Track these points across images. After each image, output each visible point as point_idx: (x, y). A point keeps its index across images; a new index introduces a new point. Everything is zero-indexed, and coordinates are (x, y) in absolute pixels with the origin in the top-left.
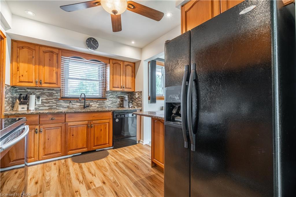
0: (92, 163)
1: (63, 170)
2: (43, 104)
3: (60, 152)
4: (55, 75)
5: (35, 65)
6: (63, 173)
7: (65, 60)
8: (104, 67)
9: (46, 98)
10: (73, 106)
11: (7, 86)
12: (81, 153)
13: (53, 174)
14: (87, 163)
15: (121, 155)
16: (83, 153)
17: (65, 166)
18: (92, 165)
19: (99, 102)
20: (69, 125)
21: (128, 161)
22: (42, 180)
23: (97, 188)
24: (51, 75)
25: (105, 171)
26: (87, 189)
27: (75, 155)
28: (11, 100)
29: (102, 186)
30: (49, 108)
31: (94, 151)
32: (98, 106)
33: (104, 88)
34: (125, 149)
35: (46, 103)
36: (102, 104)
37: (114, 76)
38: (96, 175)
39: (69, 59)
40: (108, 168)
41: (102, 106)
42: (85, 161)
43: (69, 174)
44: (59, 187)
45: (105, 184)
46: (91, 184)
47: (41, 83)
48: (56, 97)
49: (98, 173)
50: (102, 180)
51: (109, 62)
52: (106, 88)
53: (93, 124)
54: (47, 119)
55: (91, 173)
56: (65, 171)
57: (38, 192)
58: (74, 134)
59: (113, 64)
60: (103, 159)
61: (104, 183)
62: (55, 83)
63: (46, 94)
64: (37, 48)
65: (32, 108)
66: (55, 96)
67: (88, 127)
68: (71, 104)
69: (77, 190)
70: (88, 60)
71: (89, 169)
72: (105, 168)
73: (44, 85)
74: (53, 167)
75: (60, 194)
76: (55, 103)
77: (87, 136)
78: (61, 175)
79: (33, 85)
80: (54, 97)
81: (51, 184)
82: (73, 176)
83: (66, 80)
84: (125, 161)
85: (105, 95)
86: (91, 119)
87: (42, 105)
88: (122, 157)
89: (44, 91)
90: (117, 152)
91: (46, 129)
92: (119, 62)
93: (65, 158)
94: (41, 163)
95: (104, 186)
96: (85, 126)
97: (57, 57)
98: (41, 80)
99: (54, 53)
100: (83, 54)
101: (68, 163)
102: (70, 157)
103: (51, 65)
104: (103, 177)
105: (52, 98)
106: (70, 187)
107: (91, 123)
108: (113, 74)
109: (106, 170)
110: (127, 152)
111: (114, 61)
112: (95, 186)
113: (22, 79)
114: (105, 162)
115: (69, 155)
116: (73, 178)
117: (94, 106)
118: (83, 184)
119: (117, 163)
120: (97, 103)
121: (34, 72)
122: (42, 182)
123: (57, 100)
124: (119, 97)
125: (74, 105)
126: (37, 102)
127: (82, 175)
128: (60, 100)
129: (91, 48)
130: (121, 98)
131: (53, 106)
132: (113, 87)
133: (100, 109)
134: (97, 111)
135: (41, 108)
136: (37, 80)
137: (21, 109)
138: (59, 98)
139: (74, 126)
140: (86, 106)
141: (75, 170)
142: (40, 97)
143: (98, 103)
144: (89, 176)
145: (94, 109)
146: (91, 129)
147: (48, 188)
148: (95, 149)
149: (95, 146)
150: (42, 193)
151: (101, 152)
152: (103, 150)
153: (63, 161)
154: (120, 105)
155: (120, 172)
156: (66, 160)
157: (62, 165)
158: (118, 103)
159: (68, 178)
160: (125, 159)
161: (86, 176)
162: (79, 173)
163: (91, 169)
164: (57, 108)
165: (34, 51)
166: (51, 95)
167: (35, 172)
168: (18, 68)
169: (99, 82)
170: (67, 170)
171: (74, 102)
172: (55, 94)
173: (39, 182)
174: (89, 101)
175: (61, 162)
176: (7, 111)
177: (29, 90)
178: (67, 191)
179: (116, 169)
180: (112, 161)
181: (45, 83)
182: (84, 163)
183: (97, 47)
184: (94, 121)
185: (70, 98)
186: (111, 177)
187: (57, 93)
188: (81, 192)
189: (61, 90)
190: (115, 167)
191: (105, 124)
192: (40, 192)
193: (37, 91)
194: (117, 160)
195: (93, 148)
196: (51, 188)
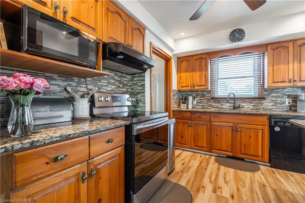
0: (232, 171)
1: (204, 164)
2: (198, 103)
3: (206, 147)
4: (204, 78)
5: (192, 72)
6: (202, 167)
7: (214, 62)
8: (260, 57)
9: (200, 99)
10: (221, 106)
11: (174, 91)
12: (226, 156)
13: (195, 164)
14: (227, 168)
15: (278, 180)
16: (228, 157)
17: (207, 162)
18: (231, 173)
19: (254, 103)
20: (213, 124)
21: (286, 193)
22: (187, 164)
23: (222, 196)
24: (201, 78)
25: (241, 185)
26: (212, 190)
27: (220, 155)
28: (178, 100)
29: (229, 198)
30: (202, 107)
31: (242, 159)
32: (252, 107)
33: (261, 84)
34: (292, 176)
35: (200, 103)
36: (258, 106)
37: (275, 67)
38: (229, 183)
39: (218, 60)
40: (247, 185)
41: (259, 107)
42: (226, 166)
43: (206, 169)
44: (194, 175)
45: (233, 199)
46: (219, 189)
47: (194, 87)
48: (207, 98)
49: (232, 183)
50: (233, 193)
51: (266, 49)
52: (264, 84)
53: (239, 128)
54: (196, 116)
55: (225, 179)
56: (204, 165)
57: (181, 171)
58: (218, 134)
59: (274, 50)
60: (247, 173)
61: (232, 197)
62: (204, 85)
63: (200, 95)
64: (191, 58)
65: (190, 107)
66: (207, 96)
67: (233, 130)
68: (220, 104)
69: (204, 186)
70: (235, 55)
71: (225, 174)
72: (244, 183)
73: (196, 88)
74: (198, 158)
75: (192, 181)
76: (206, 103)
77: (232, 140)
78: (200, 167)
79: (189, 88)
80: (205, 98)
81: (190, 169)
82: (208, 172)
83: (216, 81)
84: (280, 190)
85: (262, 93)
86: (237, 122)
87: (197, 105)
88: (278, 183)
89: (199, 93)
90: (274, 173)
91: (195, 124)
92: (285, 44)
93: (210, 155)
94: (192, 152)
95: (230, 200)
96: (230, 128)
97: (205, 61)
98: (194, 84)
99: (203, 58)
100: (229, 51)
101: (210, 160)
102: (214, 156)
103: (201, 70)
104: (235, 191)
105: (204, 98)
106: (201, 180)
107: (237, 127)
108: (272, 64)
109: (243, 186)
110: (292, 180)
111: (275, 46)
112: (221, 193)
113: (183, 85)
114: (249, 176)
115: (213, 153)
116: (207, 174)
117: (247, 107)
118: (212, 184)
119: (264, 185)
120: (250, 104)
121: (189, 78)
122: (186, 165)
123: (209, 100)
124: (289, 96)
125: (223, 105)
126: (194, 102)
127: (216, 177)
128: (210, 101)
129: (235, 42)
130: (293, 98)
131: (204, 106)
132: (274, 82)
133: (253, 112)
134: (250, 113)
135: (197, 107)
136: (192, 85)
137: (183, 107)
138: (209, 98)
139: (218, 126)
140: (235, 106)
141: (212, 168)
142: (195, 98)
143: (252, 104)
144: (221, 181)
145: (245, 111)
146: (237, 133)
147: (187, 172)
148: (244, 158)
149: (241, 154)
150: (182, 173)
151: (250, 164)
152: (254, 163)
153: (208, 156)
154: (290, 108)
155: (261, 199)
156: (211, 156)
157: (205, 160)
158: (287, 104)
159: (204, 173)
160: (282, 188)
161: (219, 180)
162: (214, 173)
163: (227, 175)
164: (208, 108)
165: (189, 61)
166: (203, 96)
167: (186, 157)
168: (181, 77)
169: (255, 78)
170: (206, 165)
171: (224, 103)
172: (206, 95)
173: (185, 164)
174: (241, 102)
175: (206, 157)
176: (174, 108)
177: (189, 93)
178: (197, 181)
179: (259, 192)
180: (258, 180)
181: (197, 86)
182: (224, 167)
183: (244, 37)
184: (240, 125)
185: (219, 98)
186: (244, 196)
187: (208, 94)
188: (206, 190)
189: (211, 91)
190: (258, 190)
191: (256, 130)
192: (182, 172)
193: (194, 93)
194: (268, 183)
195: (239, 155)
196: (189, 173)
